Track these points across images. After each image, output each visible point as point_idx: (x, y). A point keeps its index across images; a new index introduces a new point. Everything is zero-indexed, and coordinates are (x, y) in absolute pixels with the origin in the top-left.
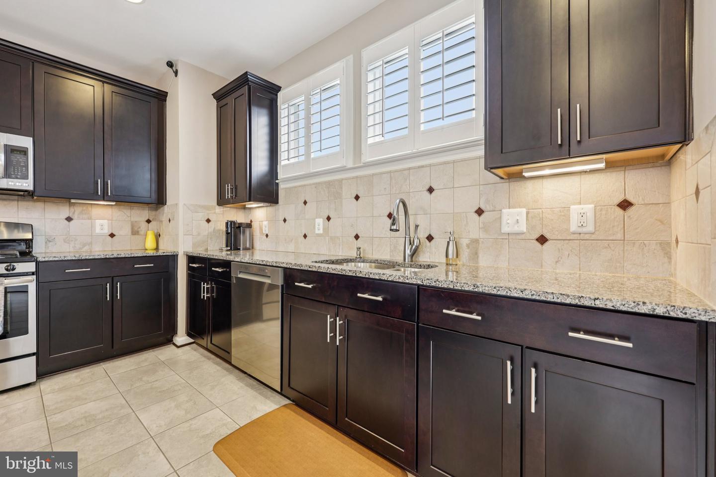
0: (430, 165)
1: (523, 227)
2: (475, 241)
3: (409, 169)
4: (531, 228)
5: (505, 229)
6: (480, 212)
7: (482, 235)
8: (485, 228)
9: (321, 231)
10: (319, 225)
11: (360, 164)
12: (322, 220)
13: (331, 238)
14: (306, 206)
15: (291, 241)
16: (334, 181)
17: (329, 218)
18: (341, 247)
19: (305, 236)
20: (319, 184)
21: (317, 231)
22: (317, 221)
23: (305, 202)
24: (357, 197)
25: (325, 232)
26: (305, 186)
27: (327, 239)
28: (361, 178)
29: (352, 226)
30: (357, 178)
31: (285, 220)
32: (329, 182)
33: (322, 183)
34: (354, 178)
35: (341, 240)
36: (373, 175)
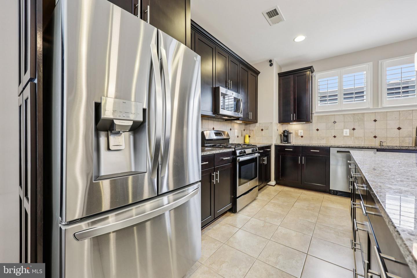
9: (348, 134)
10: (347, 132)
11: (378, 107)
12: (349, 130)
13: (356, 138)
14: (335, 124)
15: (323, 139)
16: (358, 114)
17: (354, 129)
18: (363, 141)
19: (335, 137)
20: (346, 114)
21: (344, 135)
22: (345, 130)
23: (335, 122)
24: (375, 121)
25: (351, 135)
26: (335, 115)
27: (353, 138)
28: (378, 113)
29: (372, 132)
30: (375, 113)
31: (318, 130)
32: (354, 114)
33: (348, 114)
34: (373, 113)
35: (363, 139)
36: (387, 112)
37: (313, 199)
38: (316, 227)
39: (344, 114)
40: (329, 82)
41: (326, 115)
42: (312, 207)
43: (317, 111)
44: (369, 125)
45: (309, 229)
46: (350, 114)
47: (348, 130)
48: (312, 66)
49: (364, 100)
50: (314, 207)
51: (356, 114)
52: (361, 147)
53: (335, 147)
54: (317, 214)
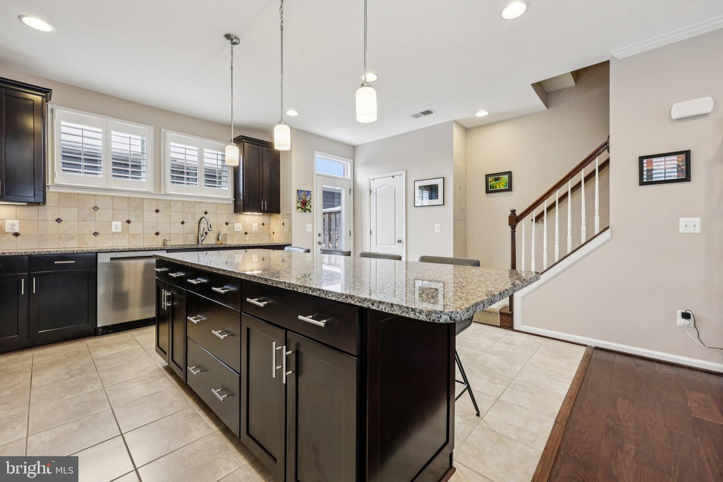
0: (206, 203)
1: (241, 230)
2: (226, 235)
3: (195, 202)
4: (243, 230)
5: (236, 230)
6: (227, 224)
7: (228, 232)
8: (229, 230)
9: (120, 230)
10: (117, 226)
11: (161, 192)
12: (121, 222)
13: (132, 235)
14: (97, 211)
15: (72, 239)
16: (135, 198)
17: (129, 222)
18: (142, 240)
19: (96, 234)
20: (116, 197)
21: (114, 230)
22: (114, 223)
23: (96, 208)
24: (157, 211)
25: (125, 231)
26: (96, 195)
27: (127, 235)
28: (160, 200)
29: (153, 227)
30: (157, 199)
31: (59, 220)
32: (129, 198)
33: (119, 197)
34: (154, 199)
35: (142, 236)
36: (171, 200)
37: (68, 357)
38: (107, 392)
39: (113, 196)
40: (86, 133)
41: (78, 194)
42: (78, 369)
43: (56, 181)
44: (150, 216)
45: (97, 403)
46: (124, 197)
47: (119, 223)
48: (50, 90)
49: (142, 179)
50: (81, 368)
51: (132, 198)
52: (147, 249)
53: (107, 252)
54: (95, 375)
